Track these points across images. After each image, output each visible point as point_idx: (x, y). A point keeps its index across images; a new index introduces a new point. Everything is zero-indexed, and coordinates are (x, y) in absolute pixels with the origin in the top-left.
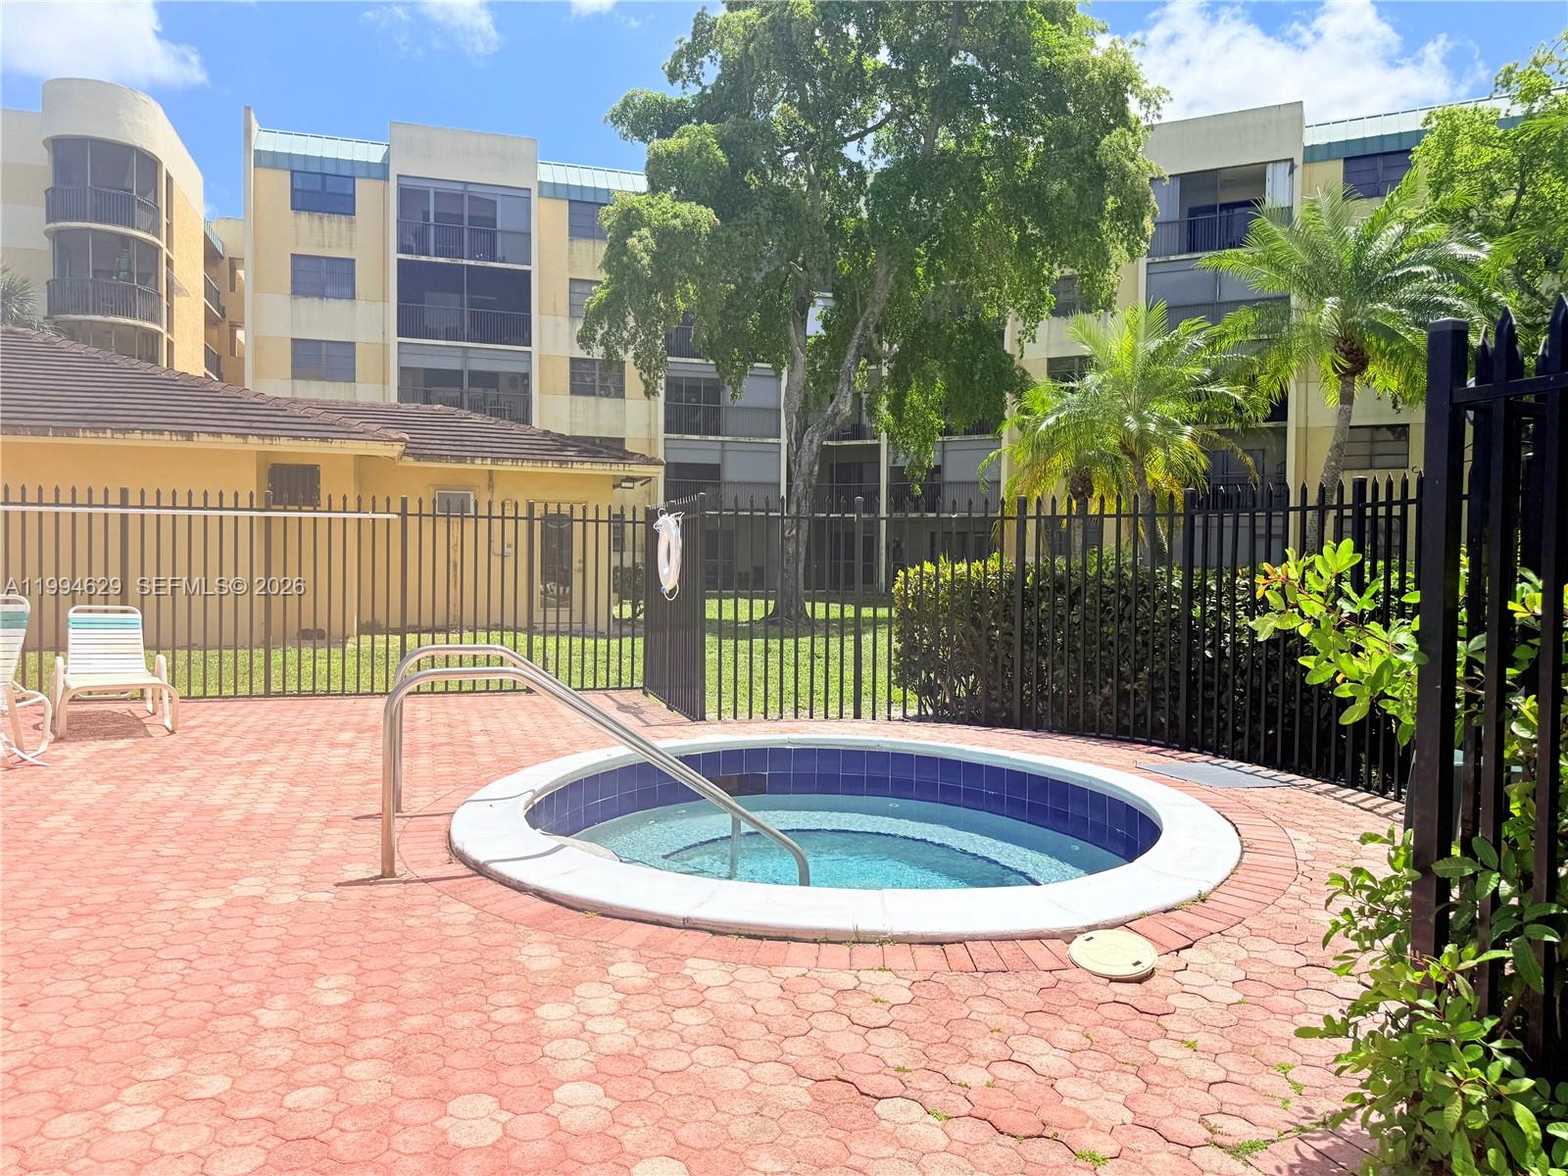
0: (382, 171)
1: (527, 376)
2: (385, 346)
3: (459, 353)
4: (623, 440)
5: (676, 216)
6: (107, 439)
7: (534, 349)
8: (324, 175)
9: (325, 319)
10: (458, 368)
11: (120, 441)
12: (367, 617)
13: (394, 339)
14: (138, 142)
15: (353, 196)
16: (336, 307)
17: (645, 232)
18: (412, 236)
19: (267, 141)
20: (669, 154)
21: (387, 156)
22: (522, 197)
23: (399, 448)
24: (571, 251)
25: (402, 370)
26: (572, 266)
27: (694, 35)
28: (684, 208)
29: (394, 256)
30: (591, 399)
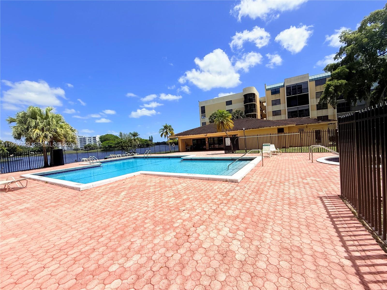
0: (284, 86)
1: (309, 109)
2: (285, 109)
3: (297, 108)
4: (328, 116)
5: (338, 83)
6: (262, 128)
7: (310, 105)
8: (275, 89)
9: (276, 108)
10: (297, 110)
11: (263, 128)
12: (290, 145)
13: (287, 108)
14: (253, 93)
15: (279, 91)
16: (278, 106)
17: (332, 87)
18: (288, 93)
19: (267, 87)
20: (336, 73)
21: (284, 84)
22: (307, 83)
23: (295, 125)
24: (316, 88)
25: (288, 112)
26: (316, 90)
27: (340, 51)
28: (340, 81)
29: (286, 97)
30: (321, 110)
